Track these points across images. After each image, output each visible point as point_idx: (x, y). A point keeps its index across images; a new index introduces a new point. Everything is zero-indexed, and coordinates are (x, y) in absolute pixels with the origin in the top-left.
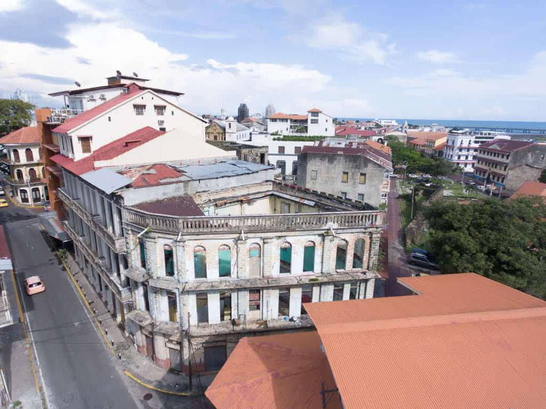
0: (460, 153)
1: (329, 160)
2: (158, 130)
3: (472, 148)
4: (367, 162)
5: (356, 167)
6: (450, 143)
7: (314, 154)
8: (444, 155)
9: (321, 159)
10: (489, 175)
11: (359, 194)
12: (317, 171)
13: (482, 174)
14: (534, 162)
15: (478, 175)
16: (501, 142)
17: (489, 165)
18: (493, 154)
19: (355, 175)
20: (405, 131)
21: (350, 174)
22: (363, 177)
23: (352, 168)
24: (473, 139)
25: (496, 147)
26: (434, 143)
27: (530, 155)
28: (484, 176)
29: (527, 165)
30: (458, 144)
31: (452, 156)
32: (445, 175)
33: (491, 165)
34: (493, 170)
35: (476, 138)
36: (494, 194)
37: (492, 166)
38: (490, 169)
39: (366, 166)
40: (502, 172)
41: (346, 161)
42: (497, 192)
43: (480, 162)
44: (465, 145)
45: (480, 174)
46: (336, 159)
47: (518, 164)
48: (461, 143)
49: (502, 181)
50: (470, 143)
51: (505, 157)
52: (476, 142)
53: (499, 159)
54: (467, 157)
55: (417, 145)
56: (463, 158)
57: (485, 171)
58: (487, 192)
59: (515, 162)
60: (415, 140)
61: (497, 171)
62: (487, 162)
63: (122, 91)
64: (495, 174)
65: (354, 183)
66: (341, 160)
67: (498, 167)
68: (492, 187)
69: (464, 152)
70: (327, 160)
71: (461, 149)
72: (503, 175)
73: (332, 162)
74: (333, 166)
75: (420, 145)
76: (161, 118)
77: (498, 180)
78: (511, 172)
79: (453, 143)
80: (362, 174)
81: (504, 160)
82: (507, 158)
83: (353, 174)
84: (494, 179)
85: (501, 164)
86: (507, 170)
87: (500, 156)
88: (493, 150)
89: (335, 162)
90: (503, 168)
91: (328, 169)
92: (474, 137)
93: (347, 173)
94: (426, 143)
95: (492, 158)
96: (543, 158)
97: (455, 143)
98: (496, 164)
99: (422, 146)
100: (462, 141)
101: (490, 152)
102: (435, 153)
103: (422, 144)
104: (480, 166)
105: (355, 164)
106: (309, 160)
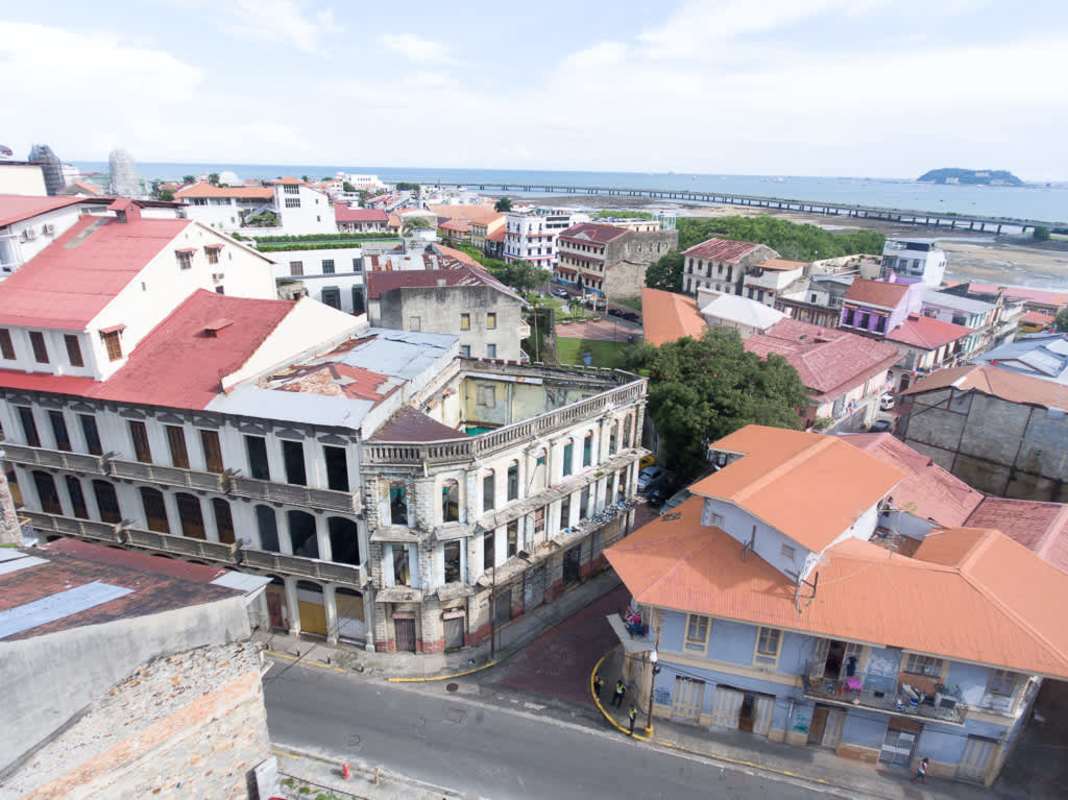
0: (530, 245)
1: (437, 299)
2: (214, 291)
3: (545, 236)
4: (496, 294)
5: (481, 305)
6: (513, 230)
7: (412, 290)
8: (506, 250)
9: (425, 297)
10: (580, 278)
11: (489, 345)
12: (419, 318)
13: (570, 277)
14: (632, 256)
15: (564, 279)
16: (585, 227)
17: (578, 264)
18: (581, 248)
19: (480, 317)
20: (424, 205)
21: (472, 317)
22: (492, 318)
23: (475, 306)
24: (544, 222)
25: (582, 236)
26: (486, 228)
27: (626, 246)
28: (573, 279)
29: (625, 261)
30: (525, 231)
31: (519, 250)
33: (581, 264)
34: (585, 270)
35: (548, 219)
36: (598, 308)
37: (583, 266)
38: (580, 270)
39: (495, 302)
40: (597, 273)
41: (465, 297)
42: (601, 304)
43: (565, 260)
44: (535, 231)
45: (567, 278)
46: (449, 295)
47: (615, 261)
48: (530, 229)
49: (600, 287)
50: (540, 229)
51: (599, 251)
52: (549, 226)
53: (591, 254)
54: (539, 251)
55: (455, 232)
56: (534, 252)
57: (574, 274)
58: (589, 306)
59: (612, 259)
60: (449, 222)
61: (590, 271)
62: (576, 259)
63: (81, 212)
64: (588, 277)
65: (480, 329)
66: (458, 297)
67: (591, 266)
68: (593, 298)
69: (535, 244)
70: (434, 298)
71: (530, 240)
72: (598, 277)
73: (443, 301)
74: (445, 305)
75: (460, 232)
76: (216, 269)
77: (593, 285)
78: (608, 273)
79: (518, 229)
80: (490, 314)
81: (598, 256)
82: (602, 253)
83: (477, 315)
84: (587, 284)
85: (595, 261)
86: (604, 269)
87: (592, 250)
88: (581, 240)
89: (449, 300)
90: (598, 268)
91: (438, 313)
92: (545, 218)
93: (468, 315)
94: (471, 228)
95: (580, 252)
96: (640, 250)
97: (521, 228)
98: (587, 262)
99: (466, 233)
100: (530, 226)
101: (577, 244)
102: (492, 244)
103: (465, 230)
104: (564, 265)
105: (479, 300)
106: (405, 300)
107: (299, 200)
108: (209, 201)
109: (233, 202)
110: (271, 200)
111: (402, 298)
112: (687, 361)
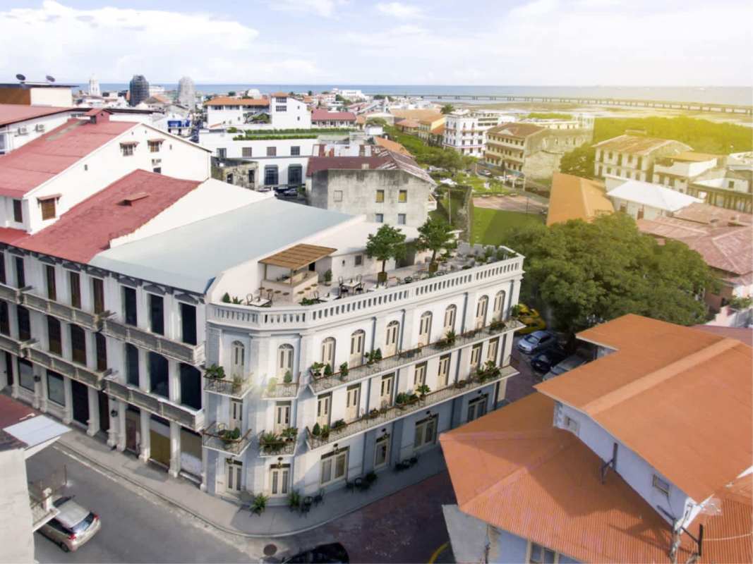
0: (464, 138)
1: (358, 178)
2: (152, 171)
3: (476, 131)
4: (407, 177)
5: (394, 184)
6: (451, 127)
7: (337, 171)
8: (445, 141)
9: (347, 177)
10: (503, 163)
11: (399, 215)
12: (341, 191)
13: (495, 161)
14: (550, 148)
15: (490, 162)
16: (510, 126)
17: (502, 152)
18: (505, 140)
19: (393, 193)
20: (387, 109)
21: (386, 193)
22: (403, 194)
23: (389, 184)
24: (476, 121)
25: (506, 132)
26: (430, 125)
27: (544, 140)
28: (497, 163)
29: (543, 151)
30: (460, 128)
31: (455, 141)
32: (460, 169)
33: (504, 152)
34: (507, 157)
35: (480, 120)
36: (517, 186)
37: (506, 153)
38: (504, 157)
39: (406, 182)
40: (518, 159)
41: (380, 178)
42: (519, 183)
43: (491, 149)
44: (469, 128)
45: (493, 162)
46: (367, 176)
47: (533, 151)
48: (464, 126)
49: (520, 170)
50: (473, 126)
51: (519, 143)
52: (480, 125)
53: (513, 145)
54: (472, 142)
55: (407, 127)
56: (468, 143)
57: (498, 159)
58: (509, 183)
59: (531, 149)
60: (403, 121)
61: (513, 158)
62: (500, 149)
63: (70, 117)
64: (510, 162)
65: (392, 202)
66: (375, 178)
67: (513, 154)
68: (513, 178)
69: (468, 137)
70: (355, 178)
71: (464, 134)
72: (518, 163)
73: (362, 180)
74: (364, 183)
75: (411, 128)
76: (155, 155)
77: (515, 168)
78: (528, 160)
79: (455, 126)
80: (401, 191)
81: (519, 146)
82: (522, 144)
83: (391, 191)
84: (509, 166)
85: (516, 151)
86: (524, 156)
87: (514, 143)
88: (505, 135)
89: (366, 180)
90: (519, 155)
91: (357, 188)
92: (477, 119)
93: (383, 191)
94: (419, 126)
95: (504, 144)
96: (557, 143)
97: (457, 126)
98: (509, 151)
99: (415, 129)
100: (465, 124)
101: (502, 138)
102: (433, 137)
103: (414, 126)
104: (490, 152)
105: (392, 181)
106: (331, 178)
107: (285, 107)
108: (224, 108)
109: (241, 108)
110: (267, 107)
111: (329, 177)
112: (576, 241)
